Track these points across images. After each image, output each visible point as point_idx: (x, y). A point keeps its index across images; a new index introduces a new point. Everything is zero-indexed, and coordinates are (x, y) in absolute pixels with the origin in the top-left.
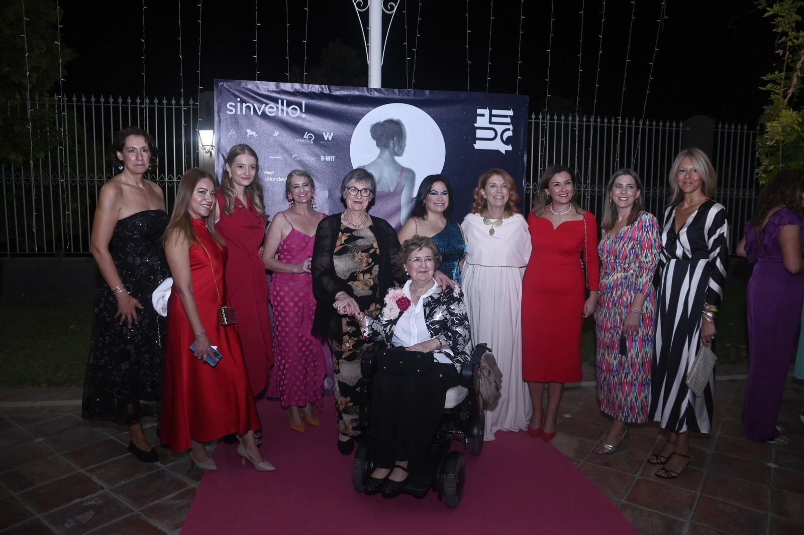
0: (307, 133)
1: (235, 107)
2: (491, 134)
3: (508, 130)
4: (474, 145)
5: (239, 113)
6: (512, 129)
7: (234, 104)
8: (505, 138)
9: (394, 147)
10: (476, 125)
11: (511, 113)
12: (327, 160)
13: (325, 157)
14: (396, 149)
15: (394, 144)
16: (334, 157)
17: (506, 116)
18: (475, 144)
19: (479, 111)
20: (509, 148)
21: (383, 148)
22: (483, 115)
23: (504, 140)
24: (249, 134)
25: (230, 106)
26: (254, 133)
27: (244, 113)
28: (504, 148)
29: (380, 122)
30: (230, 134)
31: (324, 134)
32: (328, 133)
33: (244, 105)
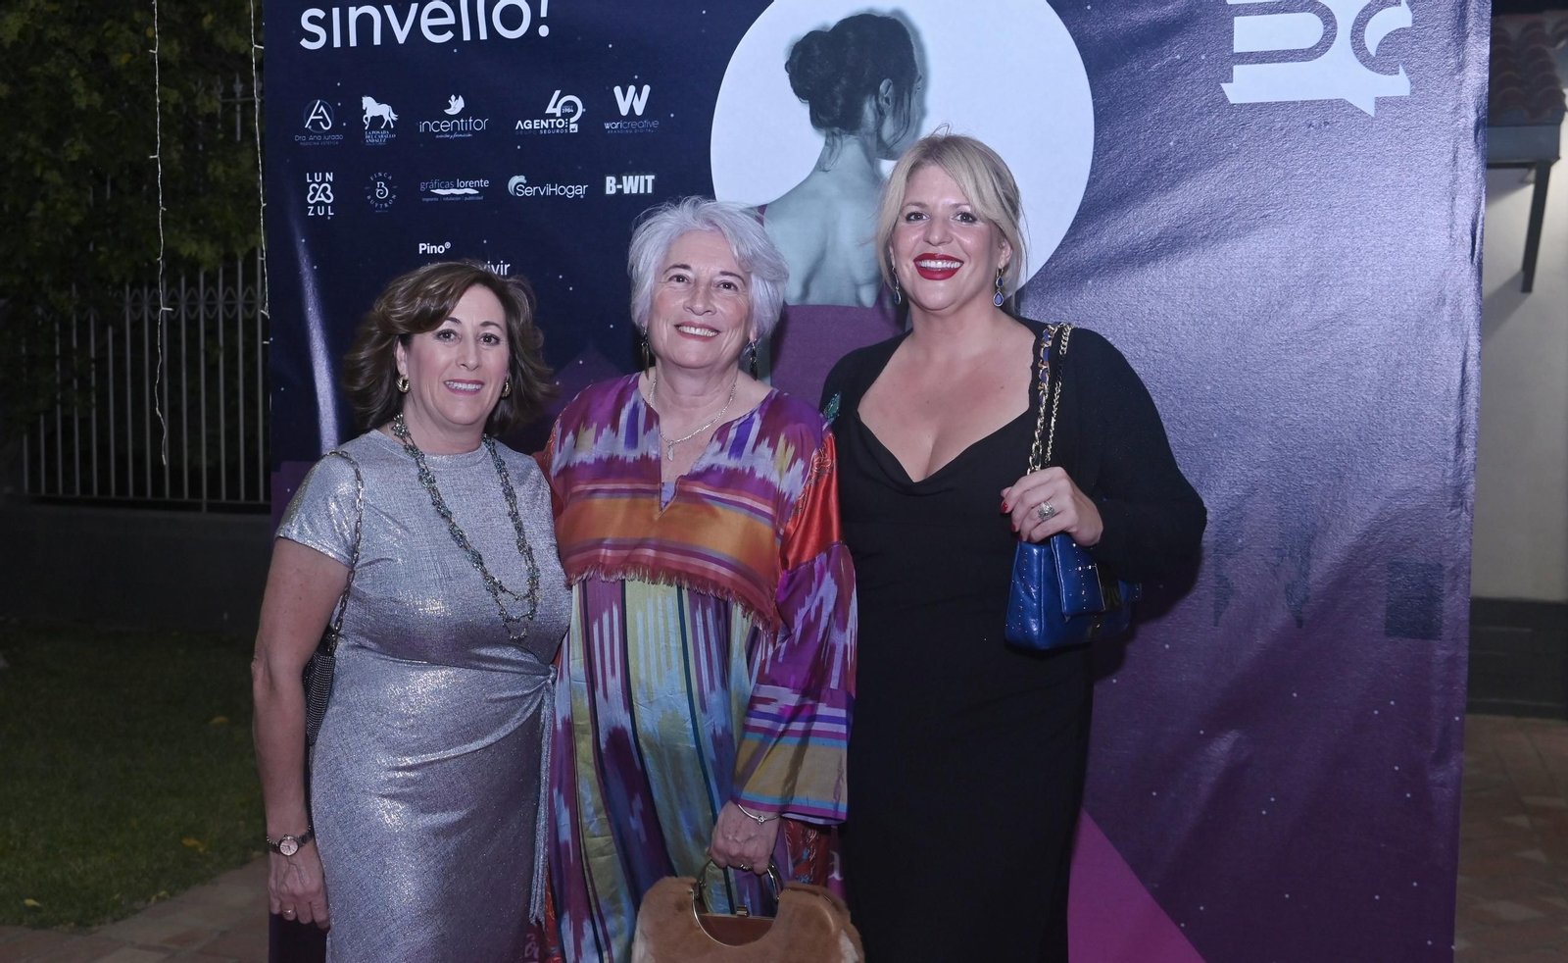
1: (326, 24)
4: (1224, 86)
5: (337, 43)
7: (321, 14)
8: (1373, 37)
9: (879, 124)
12: (626, 191)
13: (619, 181)
14: (888, 129)
15: (880, 113)
16: (650, 178)
18: (1228, 78)
20: (1398, 85)
21: (836, 130)
23: (1372, 49)
24: (369, 115)
25: (313, 20)
26: (385, 111)
27: (353, 42)
28: (1369, 91)
29: (825, 27)
30: (312, 117)
31: (617, 90)
32: (632, 89)
33: (354, 13)
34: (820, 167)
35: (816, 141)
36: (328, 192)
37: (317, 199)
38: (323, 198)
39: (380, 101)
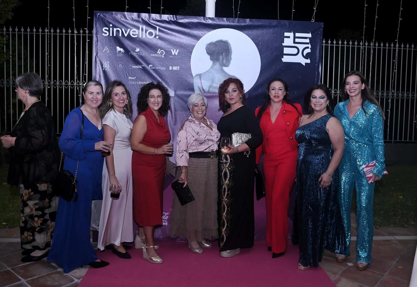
0: (159, 49)
1: (109, 31)
2: (294, 51)
3: (308, 48)
5: (111, 35)
6: (310, 47)
7: (108, 29)
8: (305, 53)
9: (223, 60)
10: (283, 44)
11: (309, 35)
12: (174, 69)
13: (172, 67)
14: (224, 61)
15: (223, 58)
16: (179, 67)
17: (306, 38)
18: (283, 58)
19: (286, 34)
20: (308, 61)
21: (215, 61)
22: (289, 37)
23: (305, 55)
24: (118, 50)
25: (105, 30)
26: (122, 50)
27: (115, 35)
28: (304, 61)
29: (213, 42)
30: (105, 50)
31: (172, 50)
32: (175, 50)
33: (115, 29)
34: (212, 67)
35: (211, 63)
36: (108, 65)
37: (105, 67)
38: (107, 67)
39: (121, 47)
